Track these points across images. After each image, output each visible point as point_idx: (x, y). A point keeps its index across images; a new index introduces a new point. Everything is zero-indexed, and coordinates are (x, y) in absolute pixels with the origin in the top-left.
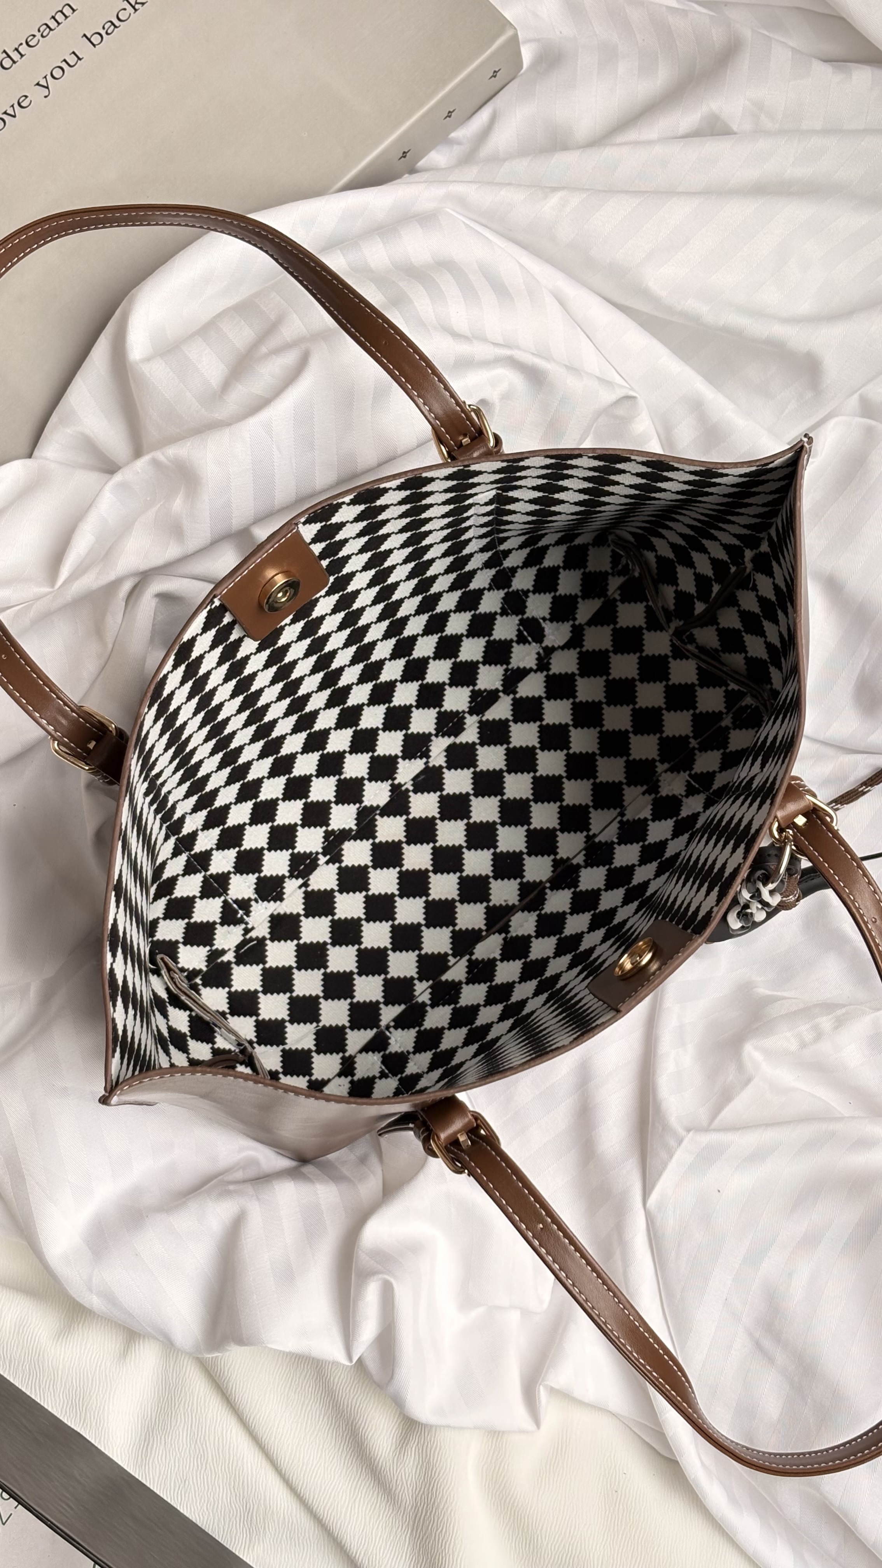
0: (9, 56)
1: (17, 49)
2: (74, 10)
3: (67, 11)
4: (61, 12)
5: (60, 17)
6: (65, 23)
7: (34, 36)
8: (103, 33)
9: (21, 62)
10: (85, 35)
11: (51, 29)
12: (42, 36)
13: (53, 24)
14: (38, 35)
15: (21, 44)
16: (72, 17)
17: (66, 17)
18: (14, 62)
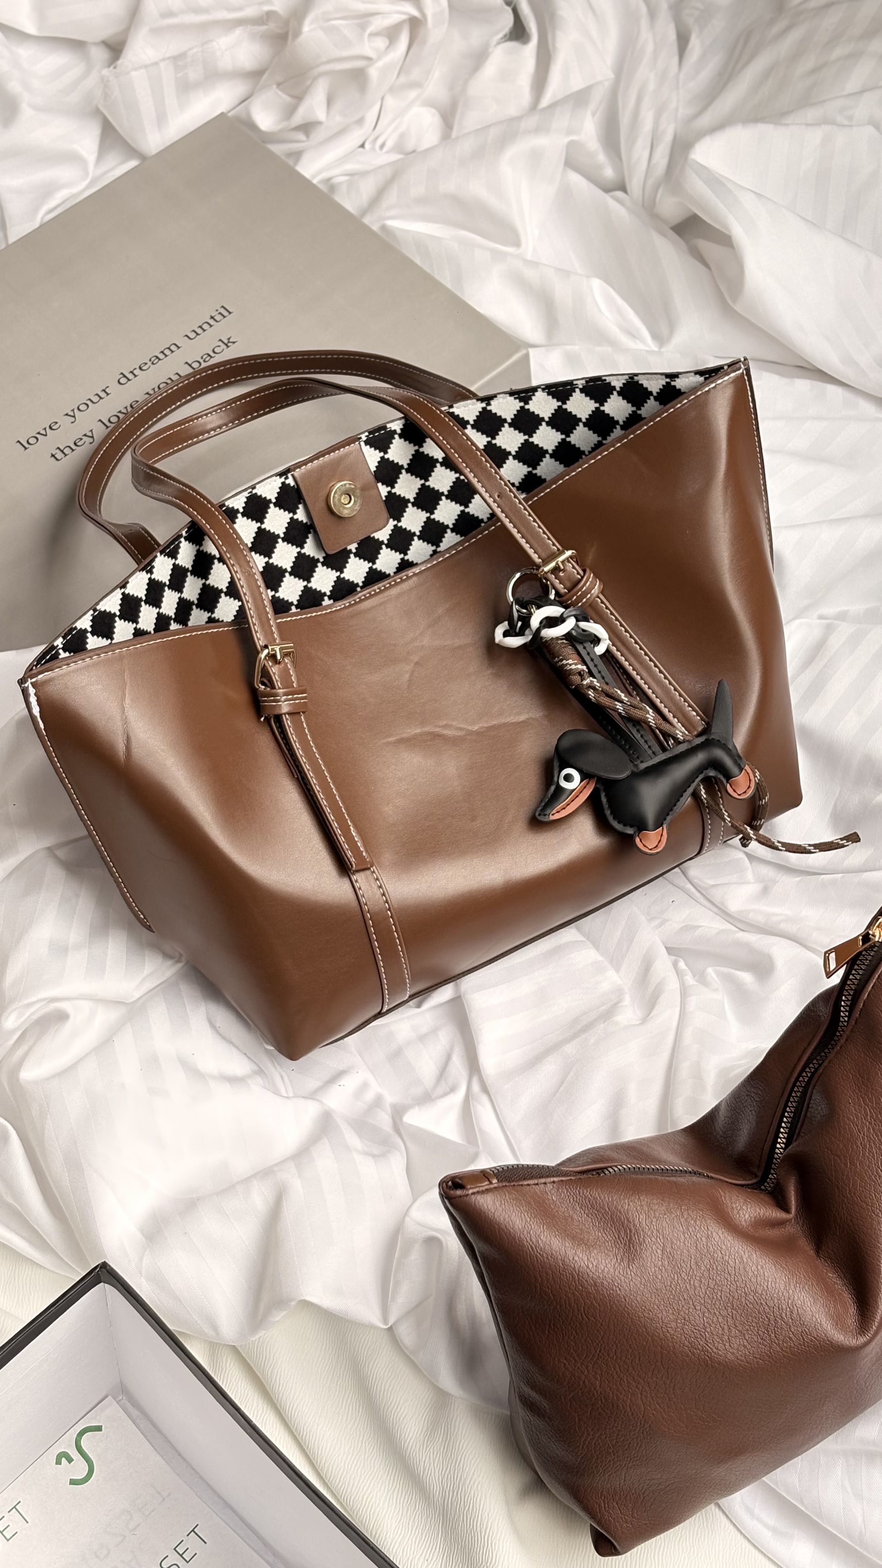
0: (125, 376)
1: (132, 372)
2: (179, 348)
3: (173, 348)
4: (169, 348)
5: (167, 352)
6: (171, 357)
7: (146, 364)
8: (201, 361)
9: (135, 381)
10: (187, 363)
11: (160, 359)
12: (153, 363)
13: (161, 356)
14: (150, 363)
15: (135, 369)
16: (177, 352)
17: (172, 352)
18: (129, 380)
